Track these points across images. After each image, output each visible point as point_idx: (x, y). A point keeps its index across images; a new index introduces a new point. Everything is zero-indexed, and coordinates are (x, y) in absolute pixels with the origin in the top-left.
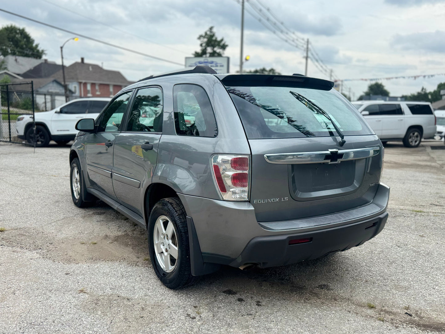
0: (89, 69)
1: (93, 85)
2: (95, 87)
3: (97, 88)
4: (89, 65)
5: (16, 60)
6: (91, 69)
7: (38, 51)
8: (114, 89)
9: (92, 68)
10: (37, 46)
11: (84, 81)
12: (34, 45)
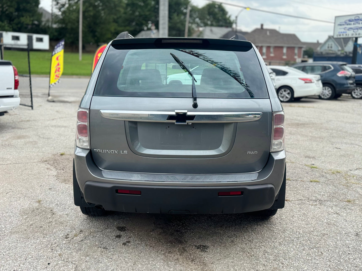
0: (266, 33)
1: (268, 48)
2: (270, 49)
3: (272, 50)
4: (267, 30)
5: (211, 31)
6: (268, 33)
7: (230, 21)
8: (287, 51)
9: (270, 33)
10: (230, 17)
11: (260, 45)
12: (228, 16)
